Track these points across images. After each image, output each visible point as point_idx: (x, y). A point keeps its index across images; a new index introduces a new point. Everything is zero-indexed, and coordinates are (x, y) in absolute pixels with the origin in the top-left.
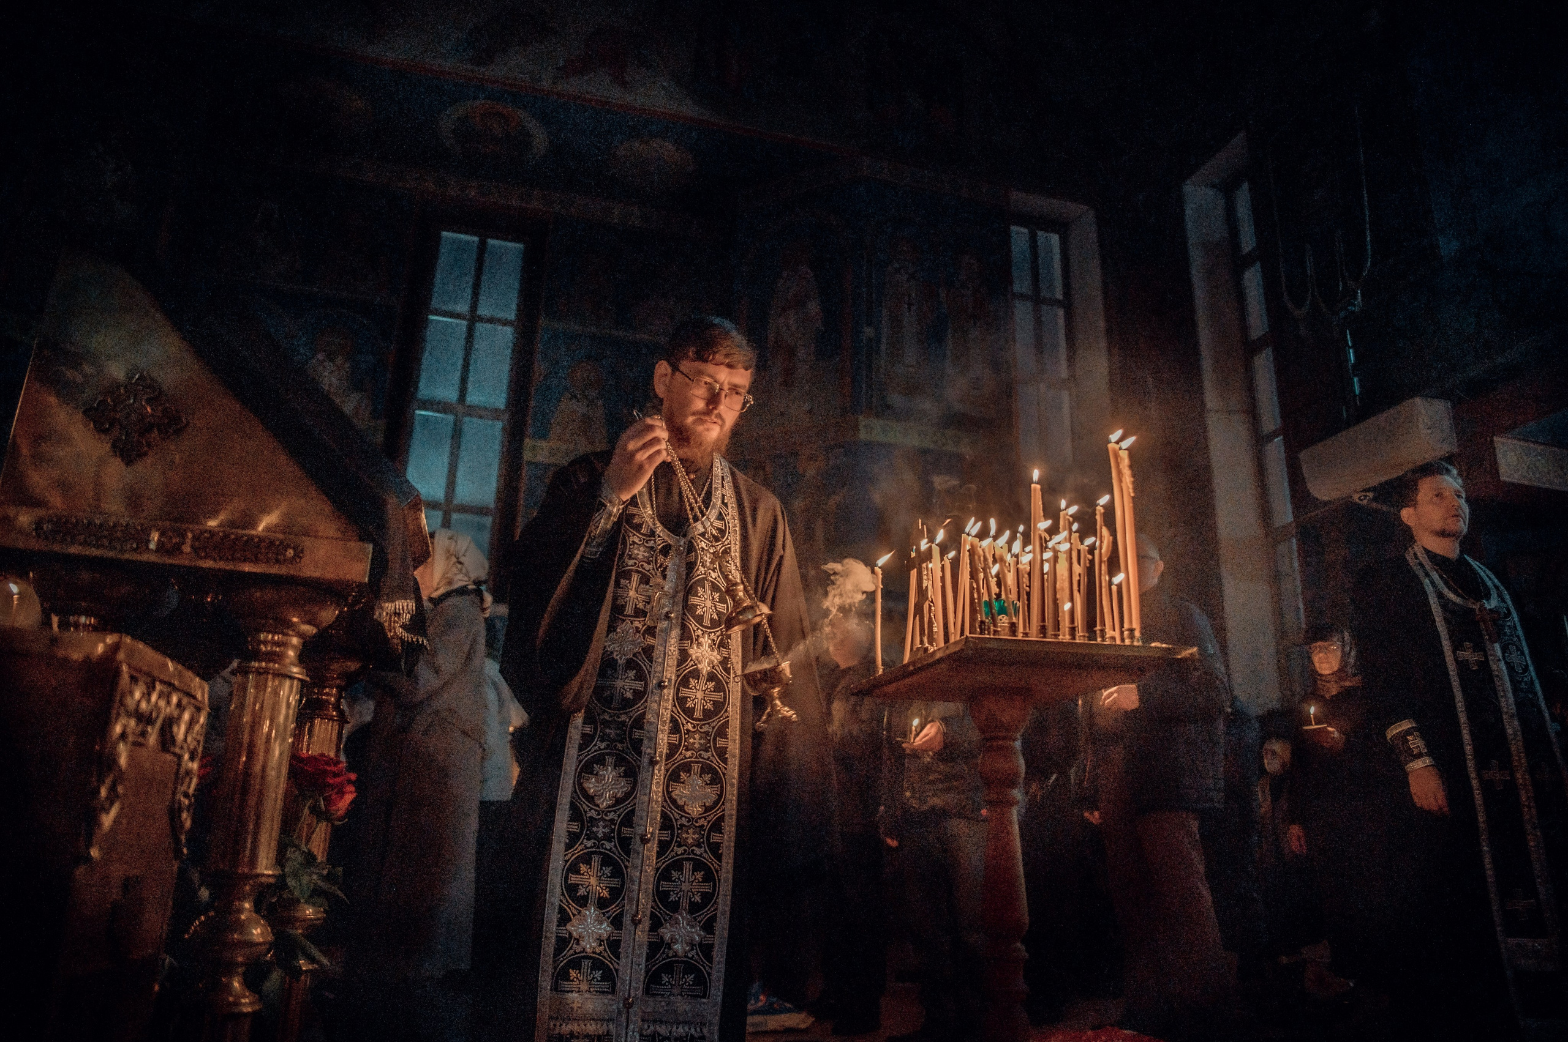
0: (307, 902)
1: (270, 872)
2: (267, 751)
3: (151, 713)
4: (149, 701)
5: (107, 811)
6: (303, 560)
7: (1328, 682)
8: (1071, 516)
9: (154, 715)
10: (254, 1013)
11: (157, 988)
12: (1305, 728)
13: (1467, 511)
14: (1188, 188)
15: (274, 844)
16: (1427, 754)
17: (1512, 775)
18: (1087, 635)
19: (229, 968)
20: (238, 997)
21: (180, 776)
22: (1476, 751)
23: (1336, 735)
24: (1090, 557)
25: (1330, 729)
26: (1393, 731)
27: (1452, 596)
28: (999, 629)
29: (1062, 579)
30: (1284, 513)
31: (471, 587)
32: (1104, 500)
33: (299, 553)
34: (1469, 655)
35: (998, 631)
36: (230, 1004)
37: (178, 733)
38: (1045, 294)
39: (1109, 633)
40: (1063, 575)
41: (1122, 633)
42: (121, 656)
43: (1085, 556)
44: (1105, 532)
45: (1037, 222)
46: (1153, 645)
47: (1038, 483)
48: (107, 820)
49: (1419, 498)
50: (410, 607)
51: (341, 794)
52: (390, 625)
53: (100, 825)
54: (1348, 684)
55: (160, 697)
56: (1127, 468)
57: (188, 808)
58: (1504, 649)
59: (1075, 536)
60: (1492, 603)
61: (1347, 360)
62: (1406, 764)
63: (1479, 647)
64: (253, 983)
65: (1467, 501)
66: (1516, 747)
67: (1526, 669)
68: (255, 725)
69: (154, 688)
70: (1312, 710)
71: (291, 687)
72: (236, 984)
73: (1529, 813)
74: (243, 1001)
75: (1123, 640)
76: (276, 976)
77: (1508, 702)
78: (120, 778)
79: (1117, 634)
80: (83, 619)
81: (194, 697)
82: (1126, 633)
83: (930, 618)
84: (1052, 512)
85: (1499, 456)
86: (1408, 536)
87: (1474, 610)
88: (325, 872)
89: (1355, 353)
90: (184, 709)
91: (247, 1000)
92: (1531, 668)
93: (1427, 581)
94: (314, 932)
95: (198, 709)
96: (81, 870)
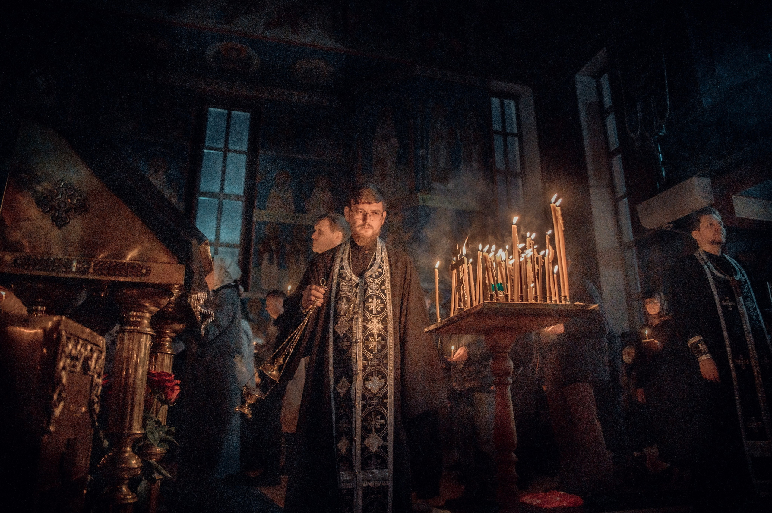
0: (158, 446)
1: (140, 432)
2: (136, 370)
3: (78, 356)
4: (76, 348)
5: (57, 406)
6: (151, 274)
7: (654, 318)
8: (533, 240)
9: (79, 356)
10: (134, 503)
11: (85, 492)
12: (643, 341)
13: (725, 232)
14: (578, 77)
15: (141, 418)
16: (709, 353)
17: (750, 362)
18: (543, 299)
19: (121, 481)
20: (125, 496)
21: (93, 386)
22: (732, 351)
23: (659, 344)
24: (543, 261)
25: (656, 341)
26: (692, 341)
27: (718, 274)
28: (499, 298)
29: (529, 272)
30: (629, 235)
31: (233, 284)
32: (549, 232)
33: (148, 270)
34: (728, 303)
35: (499, 299)
36: (122, 499)
37: (91, 365)
38: (508, 131)
39: (554, 298)
40: (529, 270)
41: (560, 298)
42: (62, 327)
43: (541, 261)
44: (550, 248)
45: (503, 95)
46: (576, 303)
47: (515, 224)
48: (58, 411)
49: (701, 226)
50: (205, 296)
51: (173, 391)
52: (194, 304)
53: (54, 413)
54: (663, 319)
55: (81, 347)
56: (560, 216)
57: (98, 402)
58: (745, 299)
59: (535, 250)
60: (738, 277)
61: (659, 159)
62: (698, 358)
63: (733, 299)
64: (133, 488)
65: (724, 227)
66: (751, 348)
67: (755, 309)
68: (129, 358)
69: (79, 343)
70: (646, 332)
71: (147, 338)
72: (124, 489)
73: (758, 380)
74: (128, 497)
75: (560, 301)
76: (144, 483)
77: (747, 326)
78: (63, 389)
79: (557, 298)
80: (39, 308)
81: (98, 346)
82: (562, 298)
83: (463, 293)
84: (523, 239)
85: (735, 204)
86: (695, 245)
87: (729, 281)
88: (166, 430)
89: (663, 155)
90: (94, 353)
91: (130, 497)
92: (757, 309)
93: (706, 267)
94: (162, 461)
95: (101, 352)
96: (45, 438)
